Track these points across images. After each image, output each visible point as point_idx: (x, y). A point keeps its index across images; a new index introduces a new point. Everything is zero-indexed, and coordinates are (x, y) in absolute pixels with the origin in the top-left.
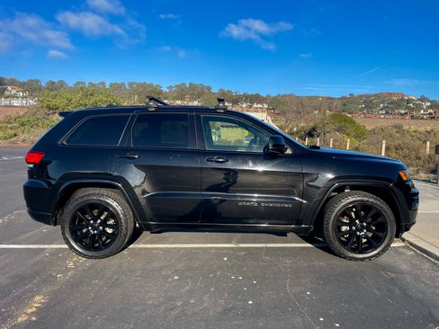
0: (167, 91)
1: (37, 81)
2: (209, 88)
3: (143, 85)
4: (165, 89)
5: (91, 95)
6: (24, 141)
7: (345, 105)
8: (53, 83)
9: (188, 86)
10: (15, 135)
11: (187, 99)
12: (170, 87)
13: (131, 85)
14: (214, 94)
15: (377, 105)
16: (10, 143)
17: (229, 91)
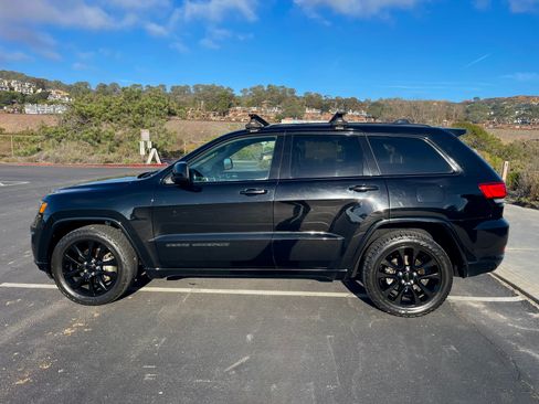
0: (241, 95)
1: (86, 84)
2: (292, 91)
3: (211, 89)
4: (237, 93)
5: (136, 98)
6: (46, 158)
7: (468, 112)
8: (105, 86)
9: (266, 89)
10: (39, 150)
11: (265, 106)
12: (245, 91)
13: (196, 88)
14: (298, 99)
15: (512, 112)
16: (29, 160)
17: (318, 95)
